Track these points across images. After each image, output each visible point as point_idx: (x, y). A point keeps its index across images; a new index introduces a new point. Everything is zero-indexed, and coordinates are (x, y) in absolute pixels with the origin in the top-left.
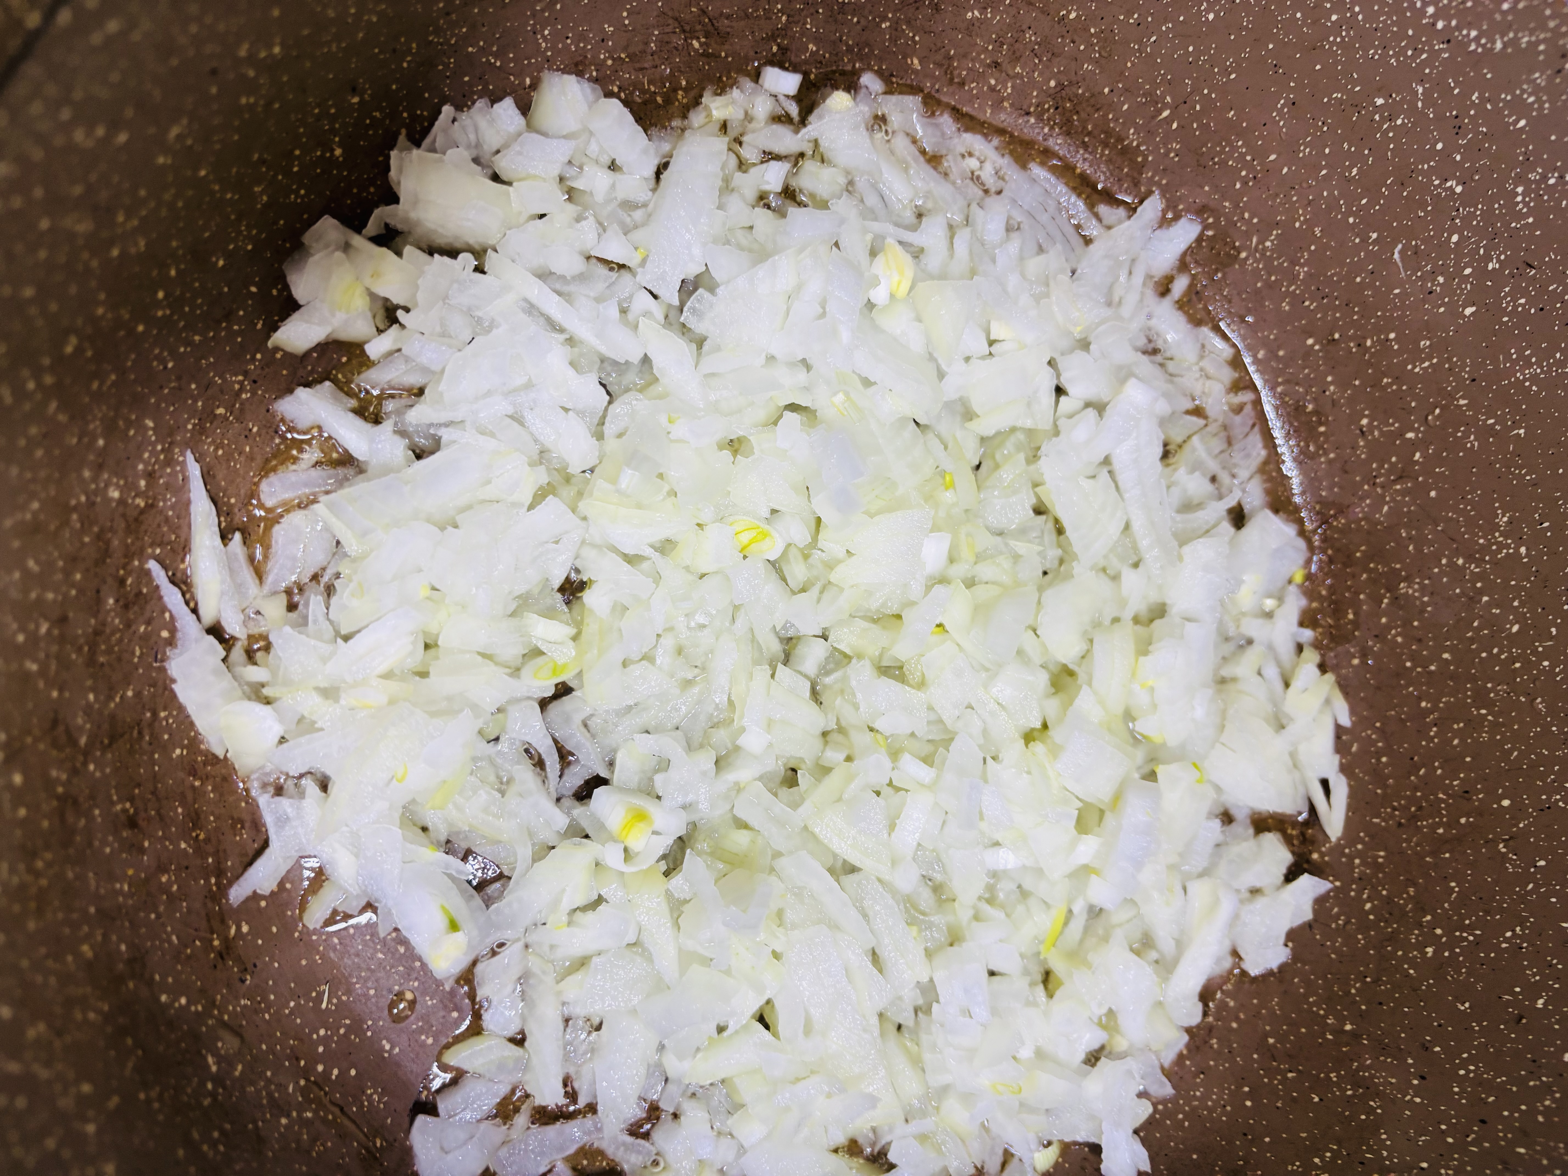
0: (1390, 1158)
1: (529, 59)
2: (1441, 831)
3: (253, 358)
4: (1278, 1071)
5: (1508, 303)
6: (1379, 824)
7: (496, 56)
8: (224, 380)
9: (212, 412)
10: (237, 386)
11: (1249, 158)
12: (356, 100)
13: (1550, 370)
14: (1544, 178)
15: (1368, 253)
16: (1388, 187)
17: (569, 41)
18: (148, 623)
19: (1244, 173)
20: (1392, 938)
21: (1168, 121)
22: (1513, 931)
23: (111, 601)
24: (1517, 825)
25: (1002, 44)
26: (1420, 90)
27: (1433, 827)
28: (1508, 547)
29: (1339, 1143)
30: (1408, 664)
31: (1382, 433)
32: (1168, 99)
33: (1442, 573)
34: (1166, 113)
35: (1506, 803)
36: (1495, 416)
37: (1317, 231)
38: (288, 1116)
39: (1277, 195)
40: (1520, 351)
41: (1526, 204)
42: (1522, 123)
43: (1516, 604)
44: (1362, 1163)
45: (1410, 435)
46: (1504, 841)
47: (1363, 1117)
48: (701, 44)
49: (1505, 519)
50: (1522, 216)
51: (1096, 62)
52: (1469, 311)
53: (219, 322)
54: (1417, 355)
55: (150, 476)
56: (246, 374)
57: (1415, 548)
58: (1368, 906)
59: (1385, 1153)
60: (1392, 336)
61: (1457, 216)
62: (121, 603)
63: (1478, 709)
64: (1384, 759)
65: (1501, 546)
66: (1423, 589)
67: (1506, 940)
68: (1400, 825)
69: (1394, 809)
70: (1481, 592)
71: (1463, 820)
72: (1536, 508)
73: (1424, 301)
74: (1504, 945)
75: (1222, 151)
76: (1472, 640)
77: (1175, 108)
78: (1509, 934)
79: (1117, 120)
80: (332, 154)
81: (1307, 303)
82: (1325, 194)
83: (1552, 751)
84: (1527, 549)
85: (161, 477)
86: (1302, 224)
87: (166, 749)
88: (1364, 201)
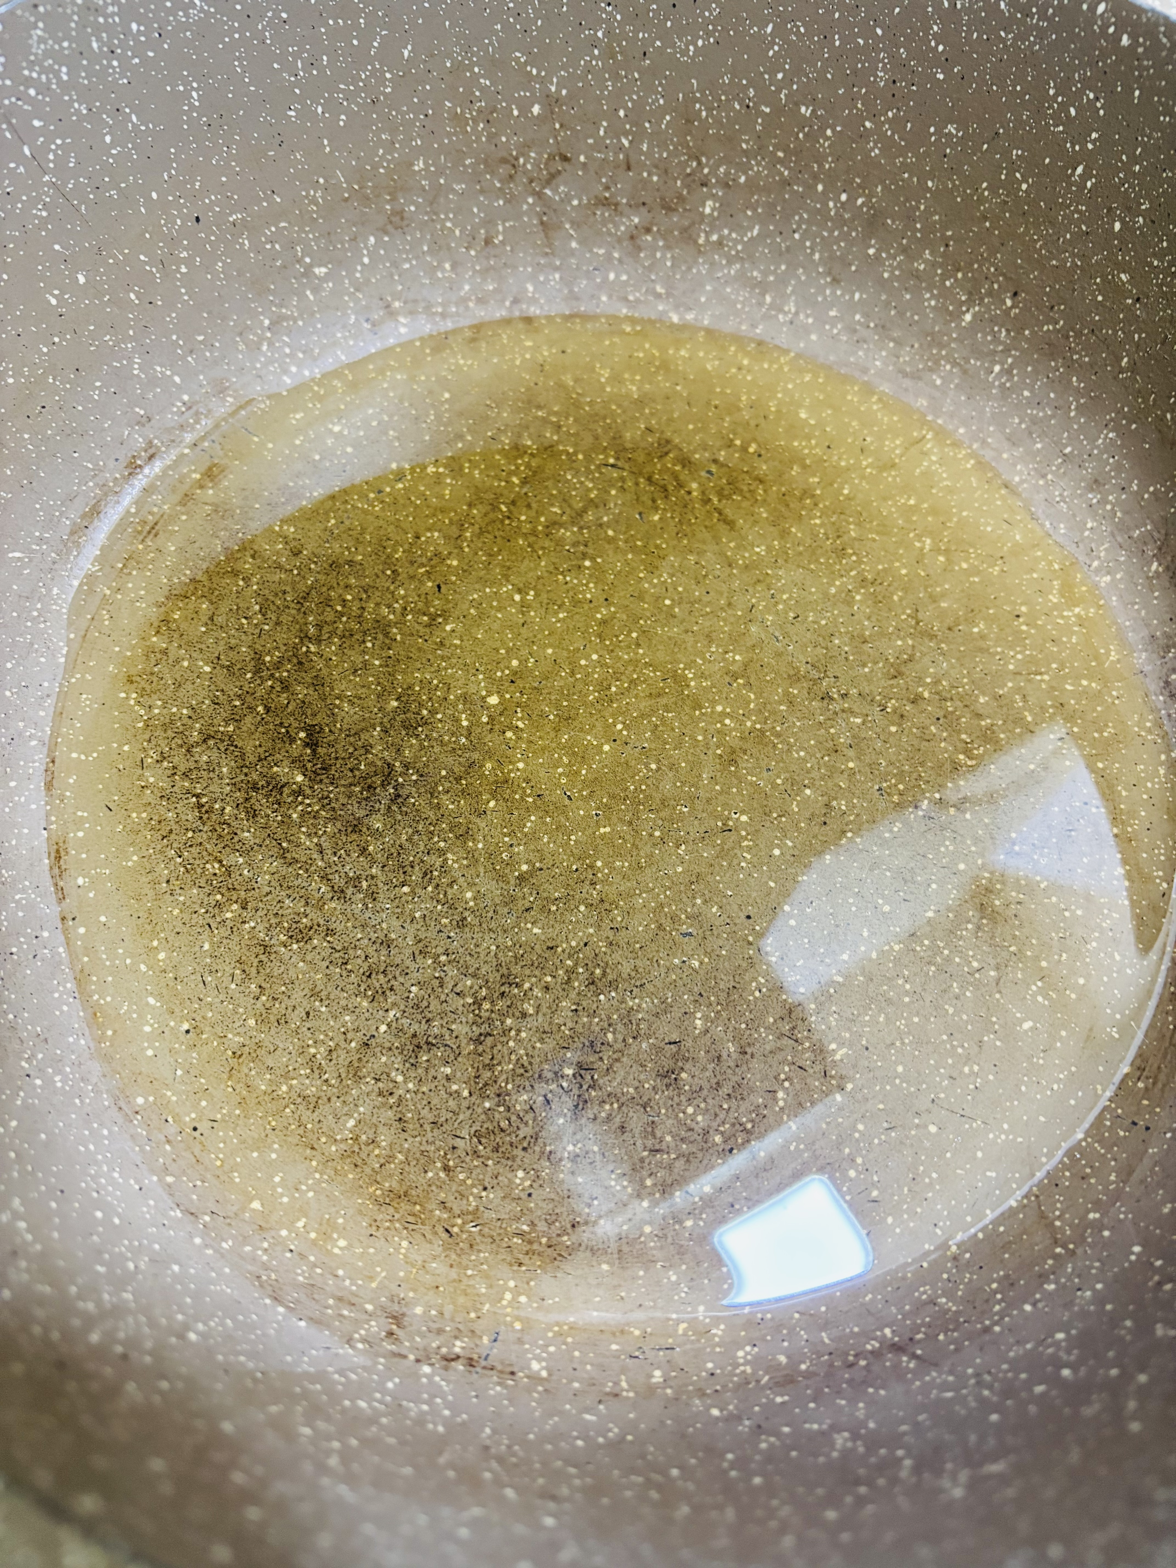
8: (790, 295)
18: (620, 261)
48: (1156, 572)
55: (720, 243)
56: (797, 313)
87: (533, 278)
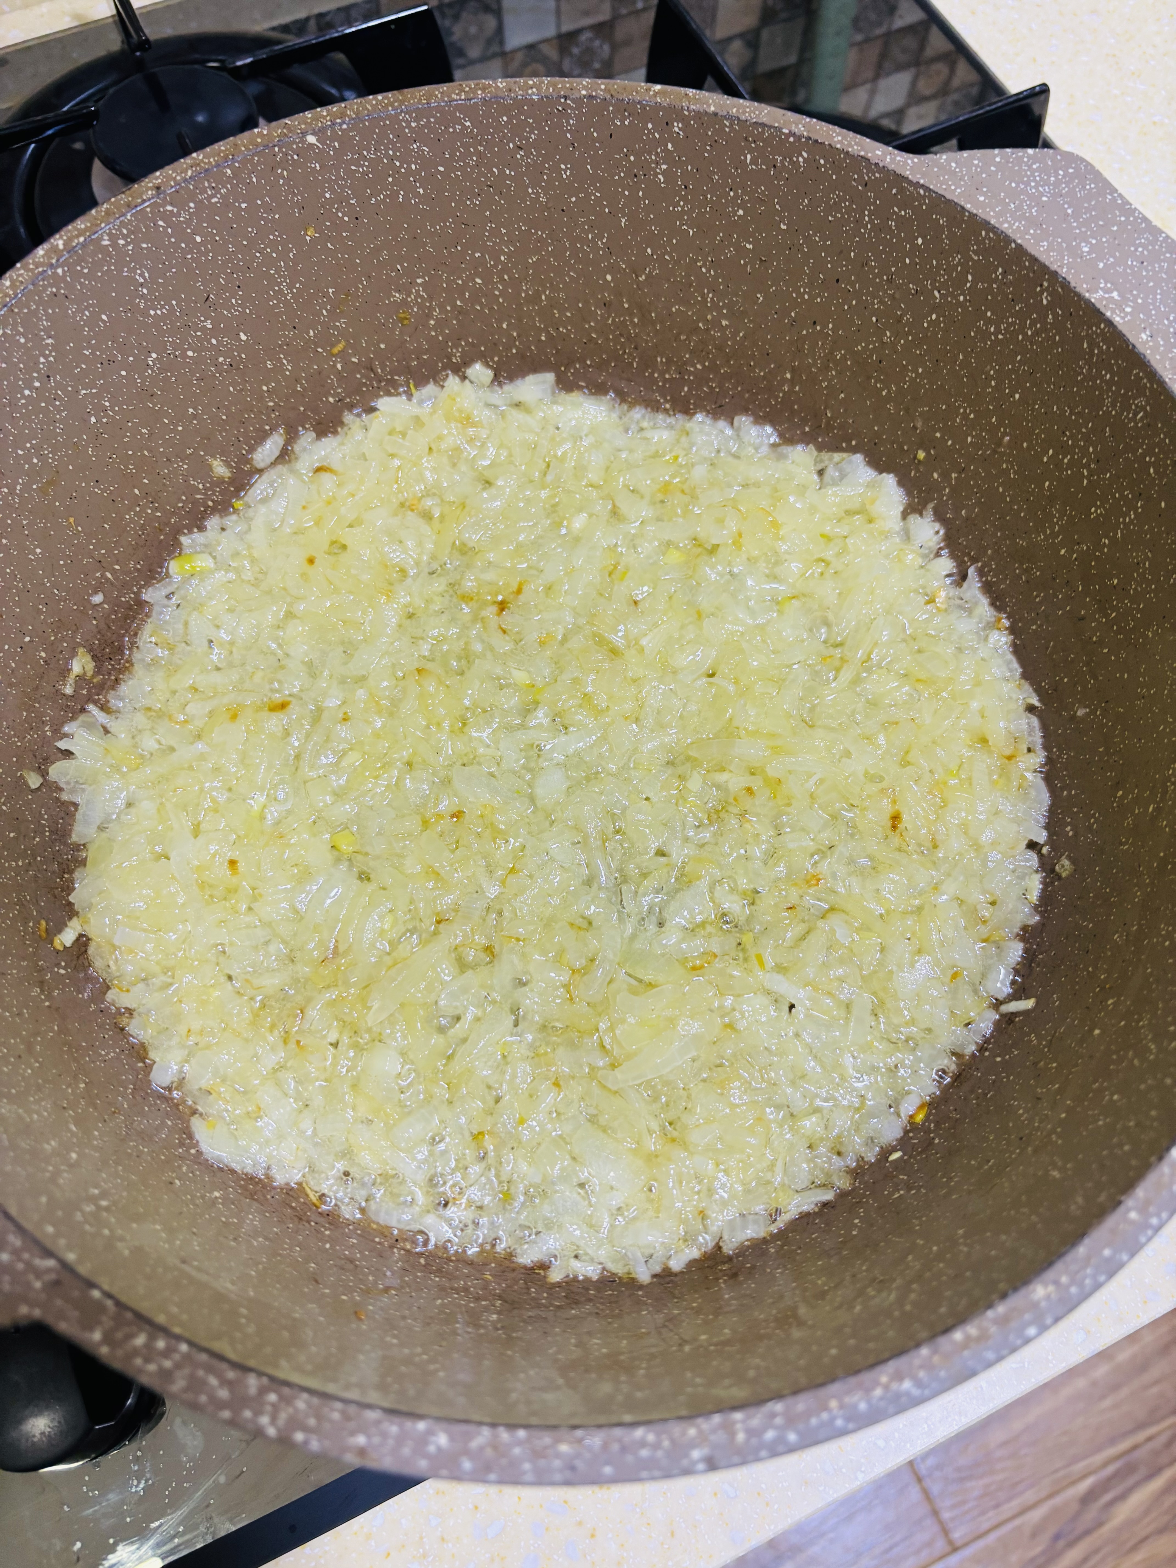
0: (873, 343)
1: (124, 1065)
2: (636, 320)
3: (379, 1243)
4: (828, 423)
5: (235, 311)
6: (637, 362)
7: (126, 1088)
9: (424, 1266)
10: (402, 1252)
11: (138, 509)
12: (177, 1182)
13: (284, 277)
14: (143, 296)
15: (203, 413)
16: (155, 405)
17: (106, 1036)
19: (149, 511)
20: (720, 348)
21: (114, 572)
22: (701, 267)
23: (573, 1312)
24: (624, 270)
25: (68, 706)
26: (84, 392)
27: (634, 325)
28: (418, 291)
29: (869, 378)
30: (514, 351)
31: (339, 386)
32: (98, 574)
33: (442, 333)
34: (109, 575)
35: (609, 278)
36: (321, 310)
37: (189, 451)
38: (933, 1139)
39: (164, 484)
40: (270, 298)
41: (163, 307)
42: (104, 317)
43: (460, 282)
44: (880, 362)
45: (339, 366)
46: (637, 277)
47: (849, 363)
49: (397, 295)
50: (172, 310)
51: (75, 632)
52: (243, 337)
53: (356, 1266)
54: (279, 368)
57: (426, 354)
58: (699, 367)
59: (871, 346)
60: (265, 388)
61: (174, 354)
62: (574, 1306)
63: (542, 301)
64: (588, 362)
65: (418, 295)
66: (456, 346)
67: (708, 271)
68: (636, 348)
69: (625, 352)
70: (454, 306)
71: (626, 306)
72: (387, 274)
73: (238, 369)
74: (712, 273)
75: (134, 529)
76: (491, 309)
77: (104, 569)
78: (704, 270)
79: (115, 611)
80: (220, 1198)
81: (244, 452)
82: (162, 450)
83: (566, 249)
84: (419, 278)
85: (478, 1293)
86: (185, 464)
88: (166, 421)
